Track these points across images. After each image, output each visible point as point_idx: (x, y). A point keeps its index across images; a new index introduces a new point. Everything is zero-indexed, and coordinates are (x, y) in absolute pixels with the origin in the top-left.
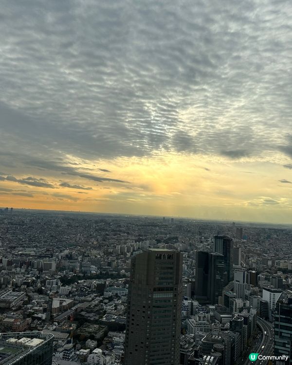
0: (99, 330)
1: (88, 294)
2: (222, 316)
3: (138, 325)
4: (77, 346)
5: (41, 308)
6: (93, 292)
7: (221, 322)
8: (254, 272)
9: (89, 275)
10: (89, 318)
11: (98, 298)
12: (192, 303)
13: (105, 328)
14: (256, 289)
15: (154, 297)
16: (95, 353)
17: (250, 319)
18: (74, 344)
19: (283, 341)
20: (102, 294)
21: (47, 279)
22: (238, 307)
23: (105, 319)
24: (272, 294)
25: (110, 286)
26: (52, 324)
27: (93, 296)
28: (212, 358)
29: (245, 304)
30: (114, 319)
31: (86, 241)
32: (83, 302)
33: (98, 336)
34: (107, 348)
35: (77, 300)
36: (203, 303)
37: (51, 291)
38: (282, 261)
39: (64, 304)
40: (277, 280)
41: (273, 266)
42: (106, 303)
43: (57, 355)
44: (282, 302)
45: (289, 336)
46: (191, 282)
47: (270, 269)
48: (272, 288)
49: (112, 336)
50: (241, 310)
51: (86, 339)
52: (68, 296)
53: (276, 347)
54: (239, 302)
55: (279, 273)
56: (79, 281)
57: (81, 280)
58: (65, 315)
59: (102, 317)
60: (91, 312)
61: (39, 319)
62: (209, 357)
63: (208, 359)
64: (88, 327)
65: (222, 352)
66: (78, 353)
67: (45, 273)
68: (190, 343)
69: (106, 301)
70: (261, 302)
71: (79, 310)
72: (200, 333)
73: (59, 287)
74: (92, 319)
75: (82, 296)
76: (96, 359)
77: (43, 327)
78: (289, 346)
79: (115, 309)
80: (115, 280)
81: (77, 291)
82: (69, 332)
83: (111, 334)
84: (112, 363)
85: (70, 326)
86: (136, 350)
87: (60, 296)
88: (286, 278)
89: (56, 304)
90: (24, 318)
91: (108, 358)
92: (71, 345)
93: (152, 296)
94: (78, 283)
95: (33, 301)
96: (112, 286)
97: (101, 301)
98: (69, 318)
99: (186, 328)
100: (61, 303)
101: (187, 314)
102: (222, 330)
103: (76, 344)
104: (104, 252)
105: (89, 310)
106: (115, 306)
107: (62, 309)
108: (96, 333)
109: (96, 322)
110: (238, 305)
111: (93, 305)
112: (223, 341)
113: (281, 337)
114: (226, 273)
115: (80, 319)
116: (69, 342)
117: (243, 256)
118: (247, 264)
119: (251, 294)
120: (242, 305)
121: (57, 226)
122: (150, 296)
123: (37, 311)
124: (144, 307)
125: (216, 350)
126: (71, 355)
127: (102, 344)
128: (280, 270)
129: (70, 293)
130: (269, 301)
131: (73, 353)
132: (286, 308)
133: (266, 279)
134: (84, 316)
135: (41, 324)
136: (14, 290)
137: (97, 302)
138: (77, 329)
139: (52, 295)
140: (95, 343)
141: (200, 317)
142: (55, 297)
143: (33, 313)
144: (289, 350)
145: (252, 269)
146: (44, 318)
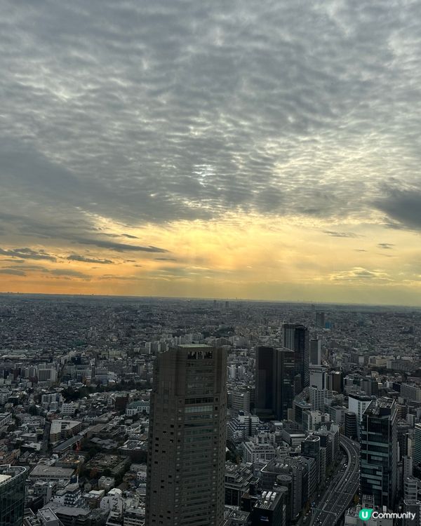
0: (118, 462)
1: (103, 412)
2: (291, 435)
3: (164, 452)
4: (86, 486)
5: (35, 435)
6: (110, 409)
7: (290, 445)
8: (338, 373)
9: (106, 385)
10: (103, 447)
11: (117, 418)
12: (250, 420)
13: (127, 459)
14: (341, 396)
15: (186, 412)
16: (112, 495)
17: (330, 438)
18: (81, 484)
19: (372, 467)
20: (124, 412)
21: (44, 393)
22: (313, 422)
23: (126, 446)
24: (361, 402)
25: (135, 400)
26: (50, 457)
27: (110, 414)
28: (275, 494)
29: (323, 418)
30: (139, 446)
31: (102, 338)
32: (94, 423)
33: (116, 471)
34: (129, 488)
35: (86, 422)
36: (266, 419)
37: (48, 409)
38: (378, 357)
39: (68, 428)
40: (370, 383)
41: (365, 364)
42: (128, 425)
43: (57, 499)
44: (371, 414)
45: (381, 459)
46: (250, 390)
47: (361, 369)
48: (362, 394)
49: (135, 470)
50: (318, 426)
51: (98, 476)
52: (73, 416)
53: (363, 475)
54: (315, 416)
55: (374, 374)
56: (91, 395)
57: (93, 393)
58: (69, 443)
59: (122, 445)
60: (108, 437)
61: (32, 450)
62: (270, 493)
63: (268, 496)
64: (102, 458)
65: (289, 485)
66: (87, 495)
67: (42, 385)
68: (245, 475)
69: (130, 421)
70: (346, 414)
71: (89, 436)
72: (261, 461)
73: (60, 405)
74: (108, 447)
75: (94, 415)
76: (112, 503)
77: (37, 461)
78: (380, 473)
79: (142, 432)
80: (143, 392)
81: (86, 409)
82: (74, 467)
83: (134, 467)
84: (134, 508)
85: (76, 458)
86: (162, 487)
87: (62, 416)
88: (383, 381)
89: (56, 428)
90: (10, 450)
91: (129, 501)
92: (76, 485)
93: (184, 410)
94: (89, 397)
95: (23, 425)
96: (138, 399)
97: (122, 422)
98: (75, 447)
99: (241, 454)
100: (62, 428)
101: (244, 434)
102: (291, 455)
103: (85, 483)
104: (127, 352)
105: (103, 435)
106: (141, 428)
107: (64, 436)
108: (113, 467)
109: (114, 451)
110: (313, 419)
111: (110, 428)
112: (291, 470)
113: (370, 461)
114: (299, 375)
115: (90, 449)
116: (73, 481)
117: (324, 352)
118: (330, 362)
119: (333, 405)
120: (319, 420)
121: (59, 317)
122: (180, 411)
123: (28, 440)
124: (172, 426)
125: (280, 484)
126: (77, 500)
127: (122, 481)
128: (375, 369)
129: (77, 411)
130: (357, 413)
131: (79, 496)
132: (375, 422)
133: (355, 382)
134: (96, 443)
135: (33, 457)
137: (115, 423)
138: (86, 462)
139: (50, 416)
140: (112, 481)
141: (260, 439)
142: (55, 419)
143: (23, 443)
144: (381, 478)
145: (335, 370)
146: (38, 448)
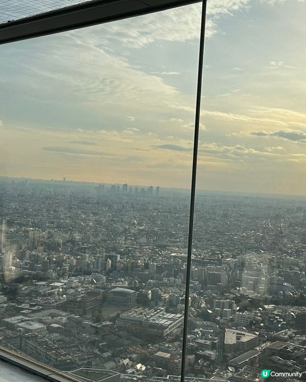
5: (208, 342)
9: (282, 297)
26: (227, 369)
27: (290, 332)
31: (274, 243)
35: (264, 336)
37: (221, 316)
39: (244, 339)
52: (248, 328)
56: (266, 307)
57: (269, 304)
60: (289, 358)
61: (206, 358)
71: (268, 353)
73: (233, 313)
74: (290, 369)
75: (271, 329)
77: (213, 371)
81: (263, 321)
85: (256, 376)
87: (236, 326)
89: (231, 338)
94: (264, 308)
95: (196, 330)
100: (238, 338)
105: (285, 354)
121: (225, 216)
123: (202, 347)
129: (252, 323)
134: (277, 363)
135: (208, 366)
136: (167, 311)
139: (223, 324)
142: (229, 327)
143: (197, 349)
146: (213, 358)
